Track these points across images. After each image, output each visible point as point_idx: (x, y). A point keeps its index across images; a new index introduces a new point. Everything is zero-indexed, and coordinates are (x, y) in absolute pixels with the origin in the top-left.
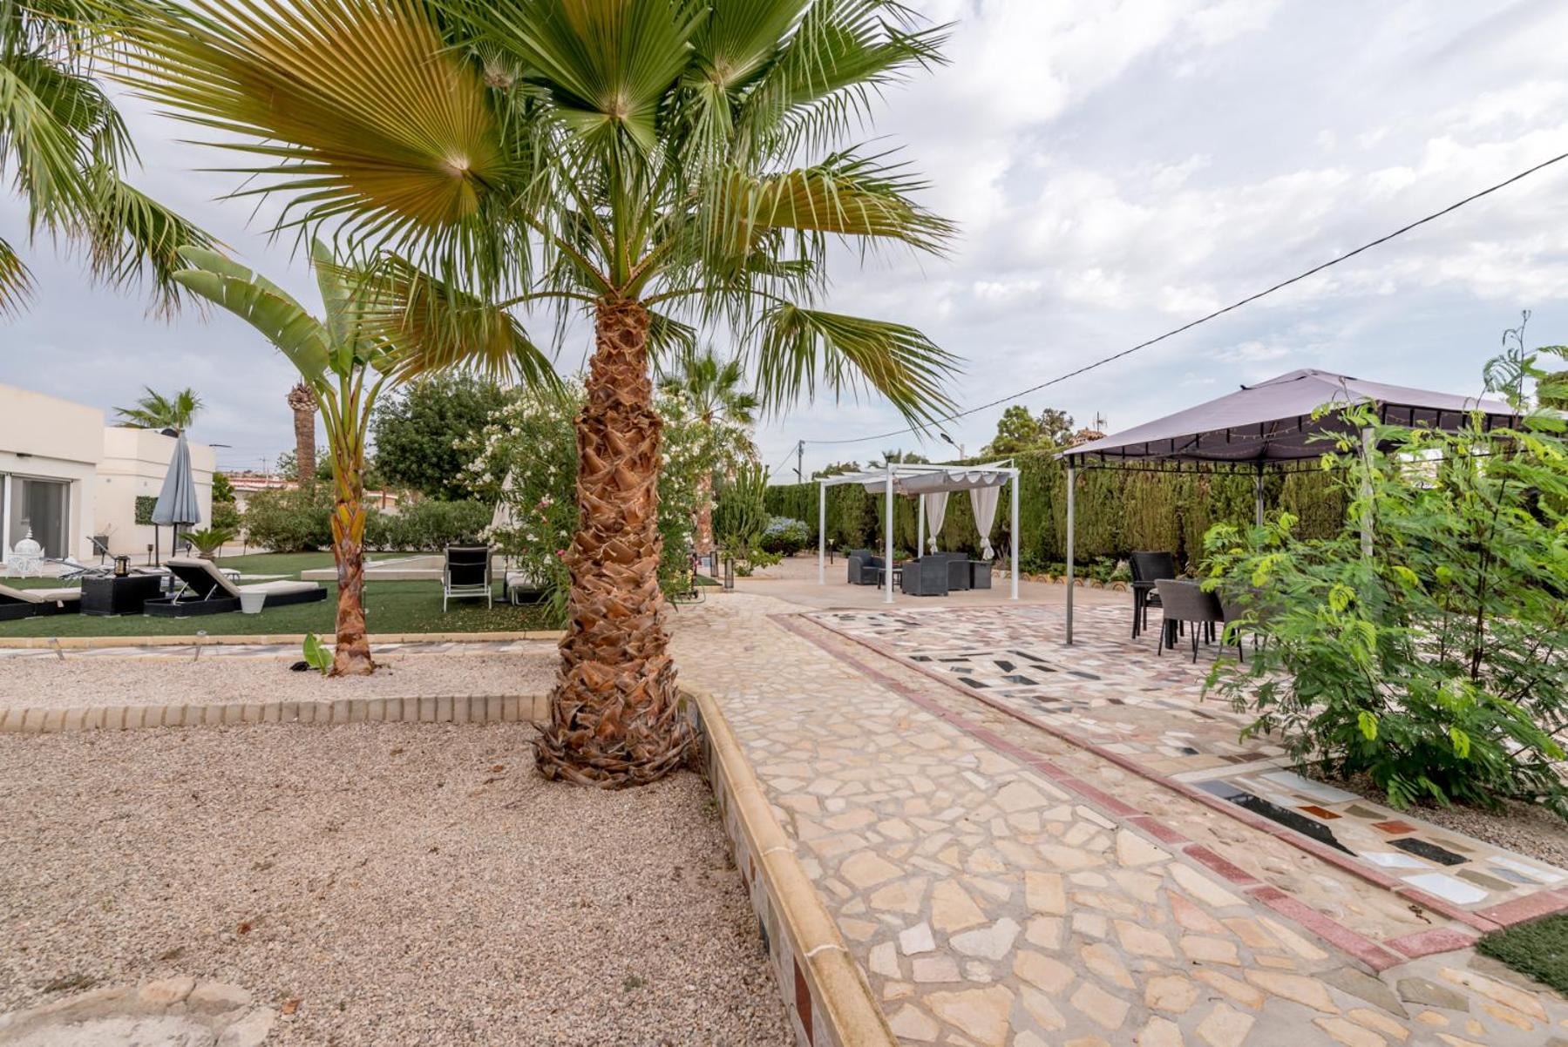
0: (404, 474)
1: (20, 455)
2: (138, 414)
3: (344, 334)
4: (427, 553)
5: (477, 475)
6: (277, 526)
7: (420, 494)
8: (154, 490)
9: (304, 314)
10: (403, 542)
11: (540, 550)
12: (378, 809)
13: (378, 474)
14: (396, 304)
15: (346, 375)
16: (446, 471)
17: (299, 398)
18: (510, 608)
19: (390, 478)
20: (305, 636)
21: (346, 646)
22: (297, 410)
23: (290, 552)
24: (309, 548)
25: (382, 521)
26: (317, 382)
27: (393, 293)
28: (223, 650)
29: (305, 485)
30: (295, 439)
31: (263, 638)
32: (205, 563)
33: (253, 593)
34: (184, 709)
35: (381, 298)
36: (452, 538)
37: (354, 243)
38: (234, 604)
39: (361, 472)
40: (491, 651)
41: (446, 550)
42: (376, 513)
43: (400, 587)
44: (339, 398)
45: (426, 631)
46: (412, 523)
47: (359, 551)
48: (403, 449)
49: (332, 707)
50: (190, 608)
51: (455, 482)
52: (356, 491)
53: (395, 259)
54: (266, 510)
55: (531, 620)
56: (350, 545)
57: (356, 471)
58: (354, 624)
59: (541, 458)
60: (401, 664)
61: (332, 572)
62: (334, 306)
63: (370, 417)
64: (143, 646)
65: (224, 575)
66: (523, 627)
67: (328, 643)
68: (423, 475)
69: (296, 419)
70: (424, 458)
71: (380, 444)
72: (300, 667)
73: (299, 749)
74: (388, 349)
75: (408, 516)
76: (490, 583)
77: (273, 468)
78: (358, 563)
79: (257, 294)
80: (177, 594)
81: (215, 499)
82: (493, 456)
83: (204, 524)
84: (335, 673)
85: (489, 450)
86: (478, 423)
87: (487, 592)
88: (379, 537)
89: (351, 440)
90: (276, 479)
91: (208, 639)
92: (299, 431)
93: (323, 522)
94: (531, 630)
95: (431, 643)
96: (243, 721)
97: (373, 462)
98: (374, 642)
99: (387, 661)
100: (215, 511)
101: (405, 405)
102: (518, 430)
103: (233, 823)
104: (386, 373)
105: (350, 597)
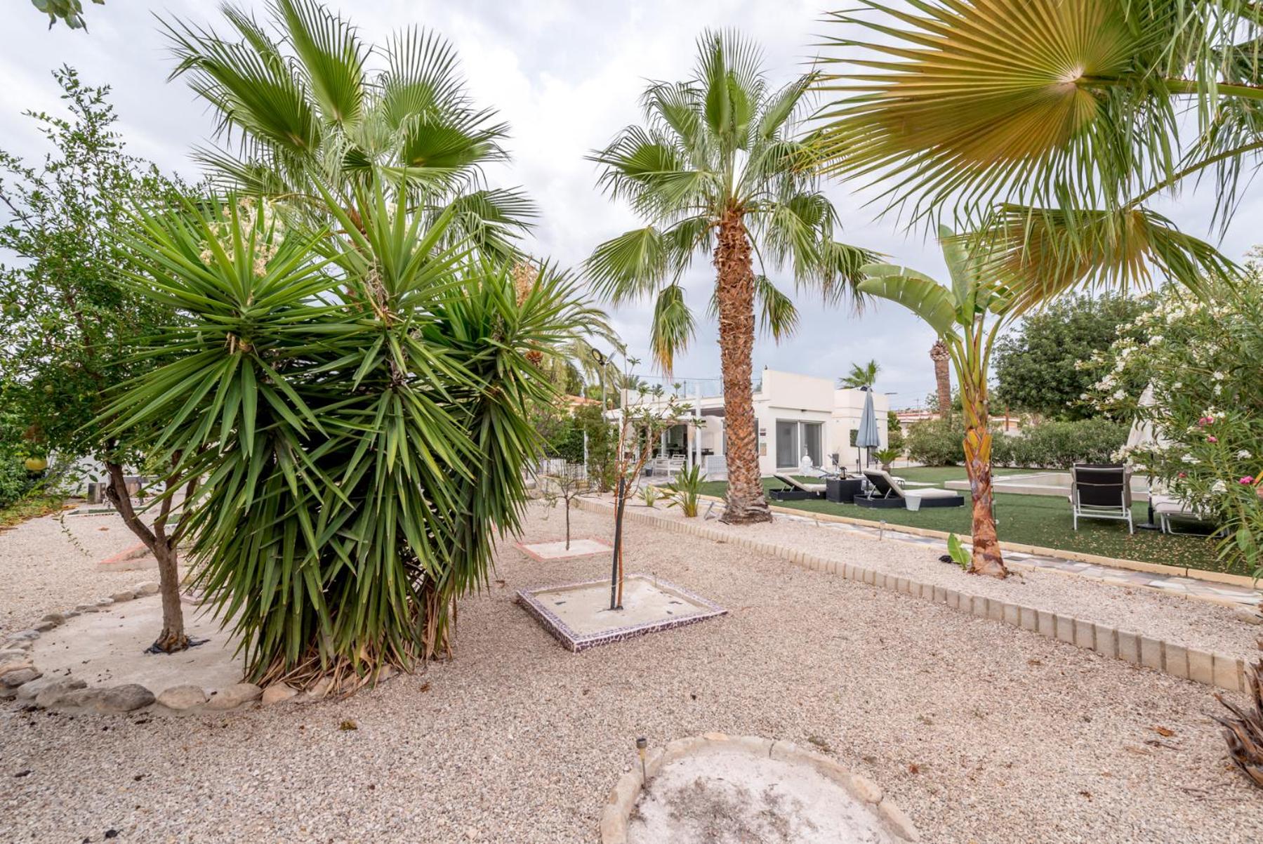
0: (1024, 400)
1: (803, 410)
2: (849, 380)
3: (966, 289)
4: (1051, 470)
5: (1106, 393)
6: (927, 448)
7: (1041, 417)
8: (857, 426)
9: (936, 285)
10: (1026, 459)
11: (1205, 474)
12: (1020, 715)
13: (1000, 402)
14: (1010, 247)
15: (969, 324)
16: (1067, 393)
17: (938, 352)
18: (1160, 538)
19: (1012, 404)
20: (949, 534)
21: (980, 549)
22: (936, 361)
23: (937, 466)
24: (950, 463)
25: (1006, 442)
26: (947, 335)
27: (1006, 238)
28: (896, 535)
29: (945, 416)
30: (935, 382)
31: (920, 531)
32: (884, 473)
33: (913, 496)
34: (874, 573)
35: (995, 247)
36: (1077, 456)
37: (970, 208)
38: (900, 503)
39: (985, 402)
40: (1137, 582)
41: (1073, 470)
42: (1001, 435)
43: (1027, 501)
44: (964, 344)
45: (1056, 548)
46: (1034, 443)
47: (987, 469)
48: (1023, 379)
49: (972, 600)
50: (878, 502)
51: (1079, 402)
52: (983, 418)
53: (1007, 207)
54: (919, 435)
55: (1194, 556)
56: (981, 464)
57: (981, 402)
58: (987, 532)
59: (1196, 365)
60: (1033, 575)
61: (965, 484)
62: (957, 271)
63: (991, 356)
64: (854, 525)
65: (895, 481)
66: (1181, 561)
67: (966, 544)
68: (1042, 399)
69: (936, 367)
70: (1042, 383)
71: (1001, 377)
72: (946, 559)
73: (949, 629)
74: (1002, 291)
75: (1030, 436)
76: (1129, 506)
77: (923, 405)
78: (986, 479)
79: (904, 281)
80: (871, 492)
81: (890, 429)
82: (1126, 372)
83: (883, 446)
84: (973, 571)
85: (1120, 366)
86: (1103, 340)
87: (1127, 515)
88: (1003, 455)
89: (976, 377)
90: (925, 413)
91: (887, 525)
92: (938, 377)
93: (958, 443)
94: (1195, 567)
95: (1062, 560)
96: (909, 593)
97: (996, 393)
98: (1005, 548)
99: (1019, 570)
100: (890, 437)
101: (1023, 340)
102: (1160, 338)
103: (905, 672)
104: (1002, 313)
105: (982, 508)
